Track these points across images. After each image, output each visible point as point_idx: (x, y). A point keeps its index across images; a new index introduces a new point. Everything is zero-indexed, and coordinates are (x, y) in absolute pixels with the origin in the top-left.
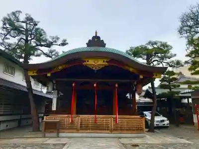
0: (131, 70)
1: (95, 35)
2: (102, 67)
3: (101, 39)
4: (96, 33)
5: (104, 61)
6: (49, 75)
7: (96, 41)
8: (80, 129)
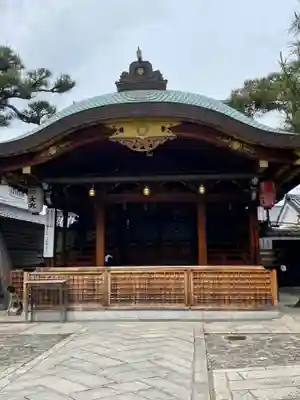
0: (236, 146)
1: (137, 60)
2: (158, 143)
3: (154, 70)
4: (139, 52)
5: (163, 129)
6: (27, 170)
7: (141, 75)
8: (112, 301)
